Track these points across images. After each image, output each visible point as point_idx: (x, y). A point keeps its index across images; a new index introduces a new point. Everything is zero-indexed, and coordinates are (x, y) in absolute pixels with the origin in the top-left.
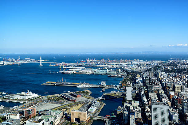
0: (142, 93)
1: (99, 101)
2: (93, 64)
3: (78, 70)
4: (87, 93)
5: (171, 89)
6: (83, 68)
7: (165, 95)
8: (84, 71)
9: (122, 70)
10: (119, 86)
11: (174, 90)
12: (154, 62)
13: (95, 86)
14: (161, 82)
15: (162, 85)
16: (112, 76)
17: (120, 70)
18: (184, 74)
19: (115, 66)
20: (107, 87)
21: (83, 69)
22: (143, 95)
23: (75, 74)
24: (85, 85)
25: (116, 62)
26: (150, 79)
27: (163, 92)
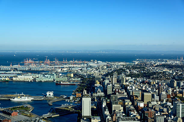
0: (104, 106)
1: (45, 119)
2: (33, 67)
3: (13, 75)
4: (27, 109)
5: (140, 98)
6: (19, 72)
7: (132, 107)
8: (21, 77)
9: (75, 75)
10: (71, 98)
11: (142, 100)
12: (117, 64)
13: (38, 98)
14: (127, 90)
15: (128, 93)
16: (62, 83)
17: (72, 75)
18: (153, 78)
19: (65, 69)
20: (56, 99)
21: (19, 74)
22: (105, 108)
23: (7, 81)
24: (23, 98)
25: (66, 64)
26: (113, 87)
27: (130, 103)
